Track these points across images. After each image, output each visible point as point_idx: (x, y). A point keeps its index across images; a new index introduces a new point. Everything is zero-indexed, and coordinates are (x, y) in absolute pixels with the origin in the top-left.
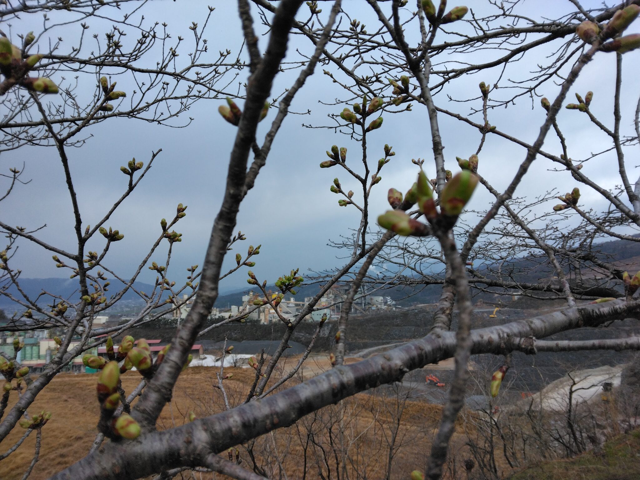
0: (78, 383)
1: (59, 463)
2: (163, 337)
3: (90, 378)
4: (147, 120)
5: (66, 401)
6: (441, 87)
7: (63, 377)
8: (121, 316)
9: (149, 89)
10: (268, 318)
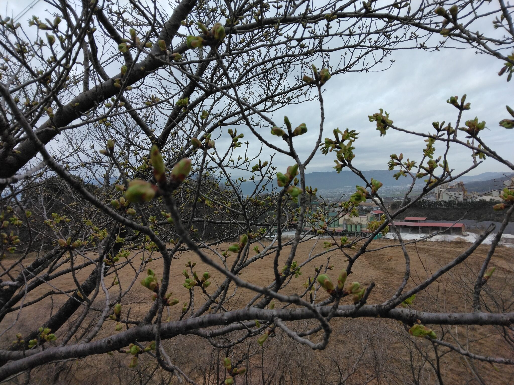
2: (428, 215)
4: (358, 71)
8: (393, 198)
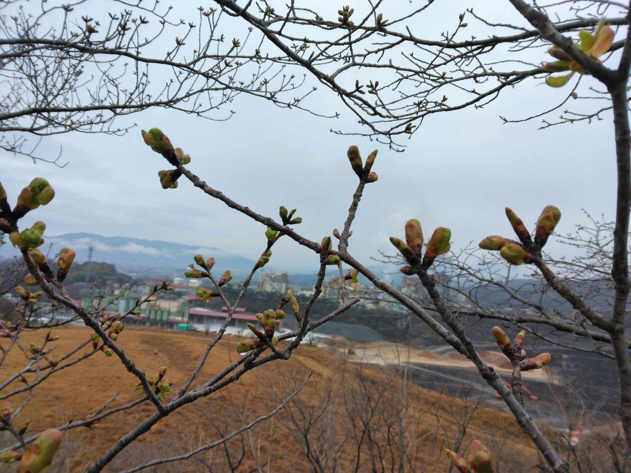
0: (168, 339)
1: (144, 410)
2: (248, 307)
3: (179, 336)
4: (186, 111)
5: (156, 354)
6: (496, 93)
7: (157, 332)
9: (186, 79)
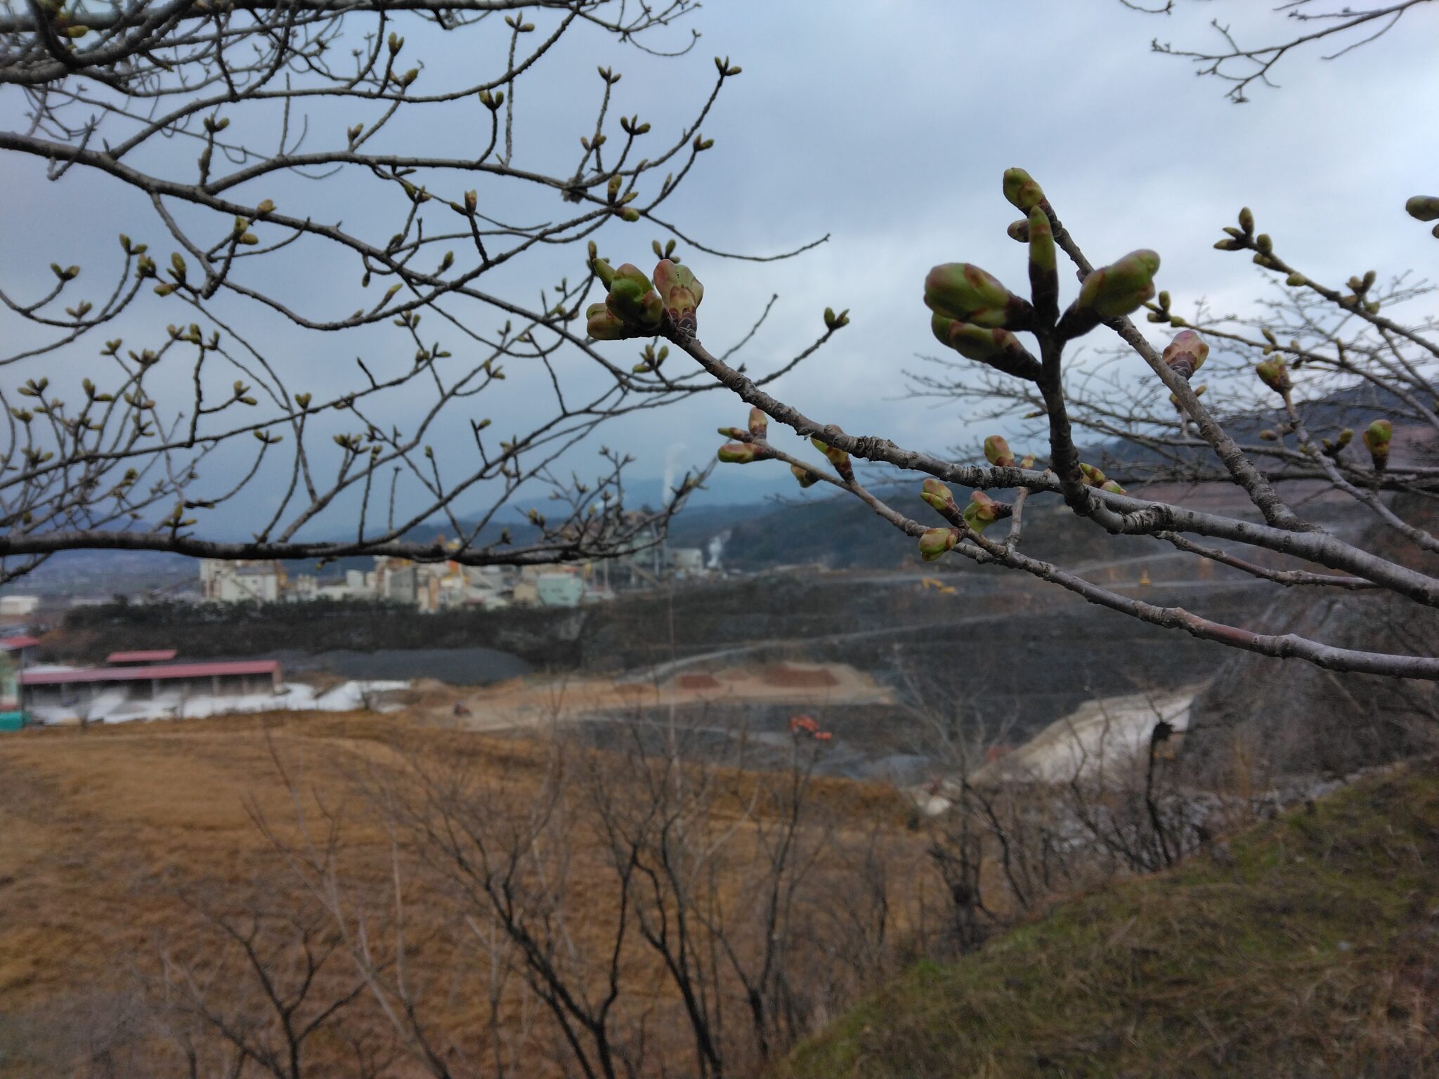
2: (180, 644)
8: (70, 596)
10: (438, 599)
